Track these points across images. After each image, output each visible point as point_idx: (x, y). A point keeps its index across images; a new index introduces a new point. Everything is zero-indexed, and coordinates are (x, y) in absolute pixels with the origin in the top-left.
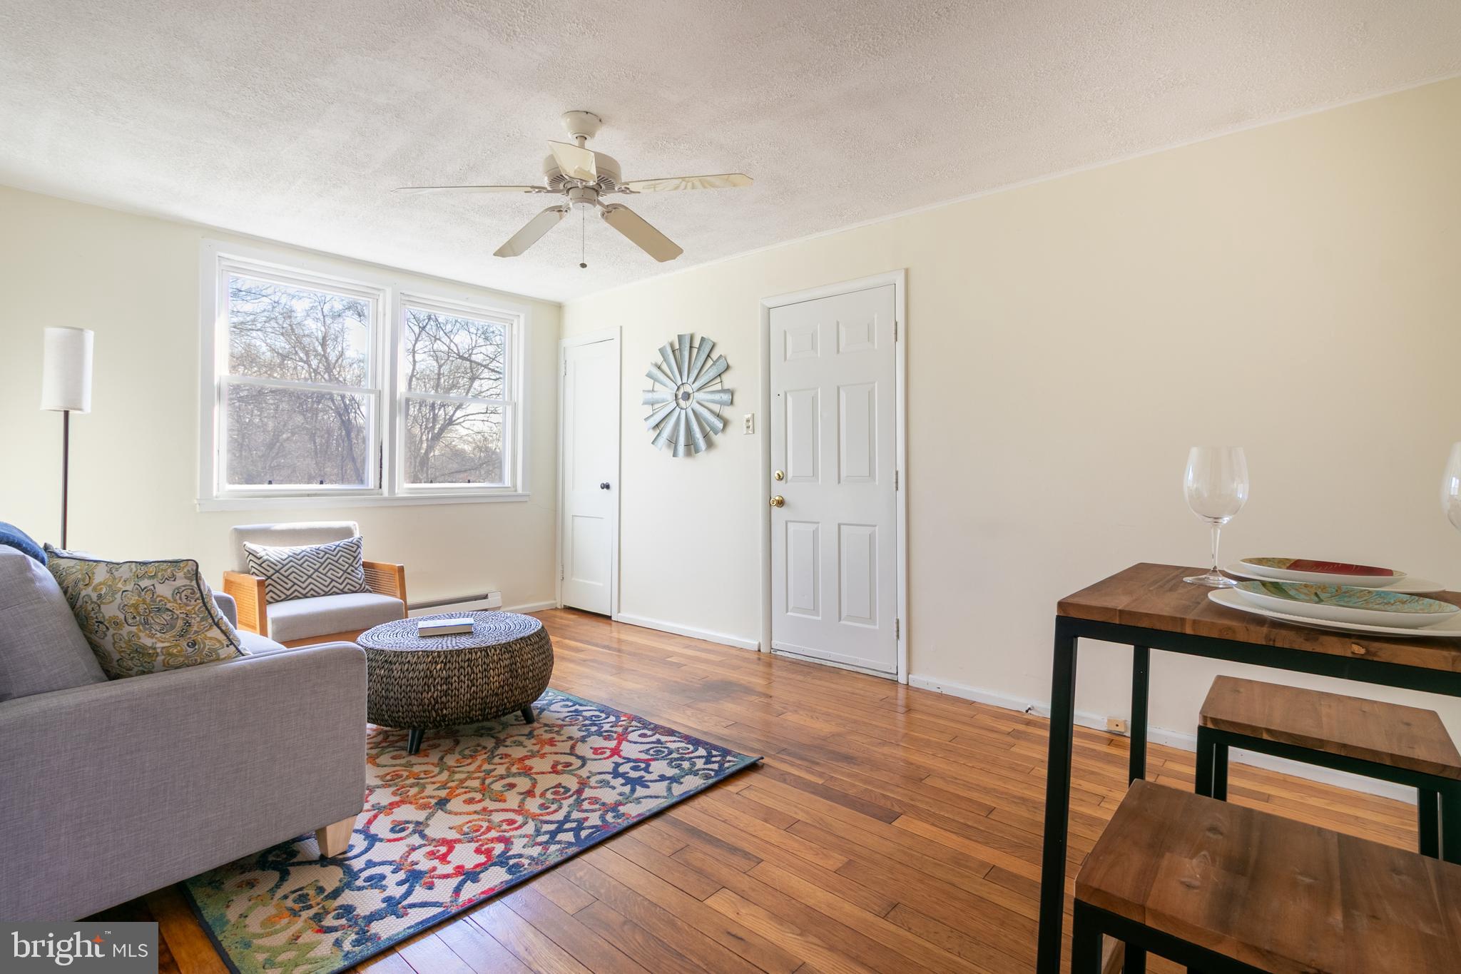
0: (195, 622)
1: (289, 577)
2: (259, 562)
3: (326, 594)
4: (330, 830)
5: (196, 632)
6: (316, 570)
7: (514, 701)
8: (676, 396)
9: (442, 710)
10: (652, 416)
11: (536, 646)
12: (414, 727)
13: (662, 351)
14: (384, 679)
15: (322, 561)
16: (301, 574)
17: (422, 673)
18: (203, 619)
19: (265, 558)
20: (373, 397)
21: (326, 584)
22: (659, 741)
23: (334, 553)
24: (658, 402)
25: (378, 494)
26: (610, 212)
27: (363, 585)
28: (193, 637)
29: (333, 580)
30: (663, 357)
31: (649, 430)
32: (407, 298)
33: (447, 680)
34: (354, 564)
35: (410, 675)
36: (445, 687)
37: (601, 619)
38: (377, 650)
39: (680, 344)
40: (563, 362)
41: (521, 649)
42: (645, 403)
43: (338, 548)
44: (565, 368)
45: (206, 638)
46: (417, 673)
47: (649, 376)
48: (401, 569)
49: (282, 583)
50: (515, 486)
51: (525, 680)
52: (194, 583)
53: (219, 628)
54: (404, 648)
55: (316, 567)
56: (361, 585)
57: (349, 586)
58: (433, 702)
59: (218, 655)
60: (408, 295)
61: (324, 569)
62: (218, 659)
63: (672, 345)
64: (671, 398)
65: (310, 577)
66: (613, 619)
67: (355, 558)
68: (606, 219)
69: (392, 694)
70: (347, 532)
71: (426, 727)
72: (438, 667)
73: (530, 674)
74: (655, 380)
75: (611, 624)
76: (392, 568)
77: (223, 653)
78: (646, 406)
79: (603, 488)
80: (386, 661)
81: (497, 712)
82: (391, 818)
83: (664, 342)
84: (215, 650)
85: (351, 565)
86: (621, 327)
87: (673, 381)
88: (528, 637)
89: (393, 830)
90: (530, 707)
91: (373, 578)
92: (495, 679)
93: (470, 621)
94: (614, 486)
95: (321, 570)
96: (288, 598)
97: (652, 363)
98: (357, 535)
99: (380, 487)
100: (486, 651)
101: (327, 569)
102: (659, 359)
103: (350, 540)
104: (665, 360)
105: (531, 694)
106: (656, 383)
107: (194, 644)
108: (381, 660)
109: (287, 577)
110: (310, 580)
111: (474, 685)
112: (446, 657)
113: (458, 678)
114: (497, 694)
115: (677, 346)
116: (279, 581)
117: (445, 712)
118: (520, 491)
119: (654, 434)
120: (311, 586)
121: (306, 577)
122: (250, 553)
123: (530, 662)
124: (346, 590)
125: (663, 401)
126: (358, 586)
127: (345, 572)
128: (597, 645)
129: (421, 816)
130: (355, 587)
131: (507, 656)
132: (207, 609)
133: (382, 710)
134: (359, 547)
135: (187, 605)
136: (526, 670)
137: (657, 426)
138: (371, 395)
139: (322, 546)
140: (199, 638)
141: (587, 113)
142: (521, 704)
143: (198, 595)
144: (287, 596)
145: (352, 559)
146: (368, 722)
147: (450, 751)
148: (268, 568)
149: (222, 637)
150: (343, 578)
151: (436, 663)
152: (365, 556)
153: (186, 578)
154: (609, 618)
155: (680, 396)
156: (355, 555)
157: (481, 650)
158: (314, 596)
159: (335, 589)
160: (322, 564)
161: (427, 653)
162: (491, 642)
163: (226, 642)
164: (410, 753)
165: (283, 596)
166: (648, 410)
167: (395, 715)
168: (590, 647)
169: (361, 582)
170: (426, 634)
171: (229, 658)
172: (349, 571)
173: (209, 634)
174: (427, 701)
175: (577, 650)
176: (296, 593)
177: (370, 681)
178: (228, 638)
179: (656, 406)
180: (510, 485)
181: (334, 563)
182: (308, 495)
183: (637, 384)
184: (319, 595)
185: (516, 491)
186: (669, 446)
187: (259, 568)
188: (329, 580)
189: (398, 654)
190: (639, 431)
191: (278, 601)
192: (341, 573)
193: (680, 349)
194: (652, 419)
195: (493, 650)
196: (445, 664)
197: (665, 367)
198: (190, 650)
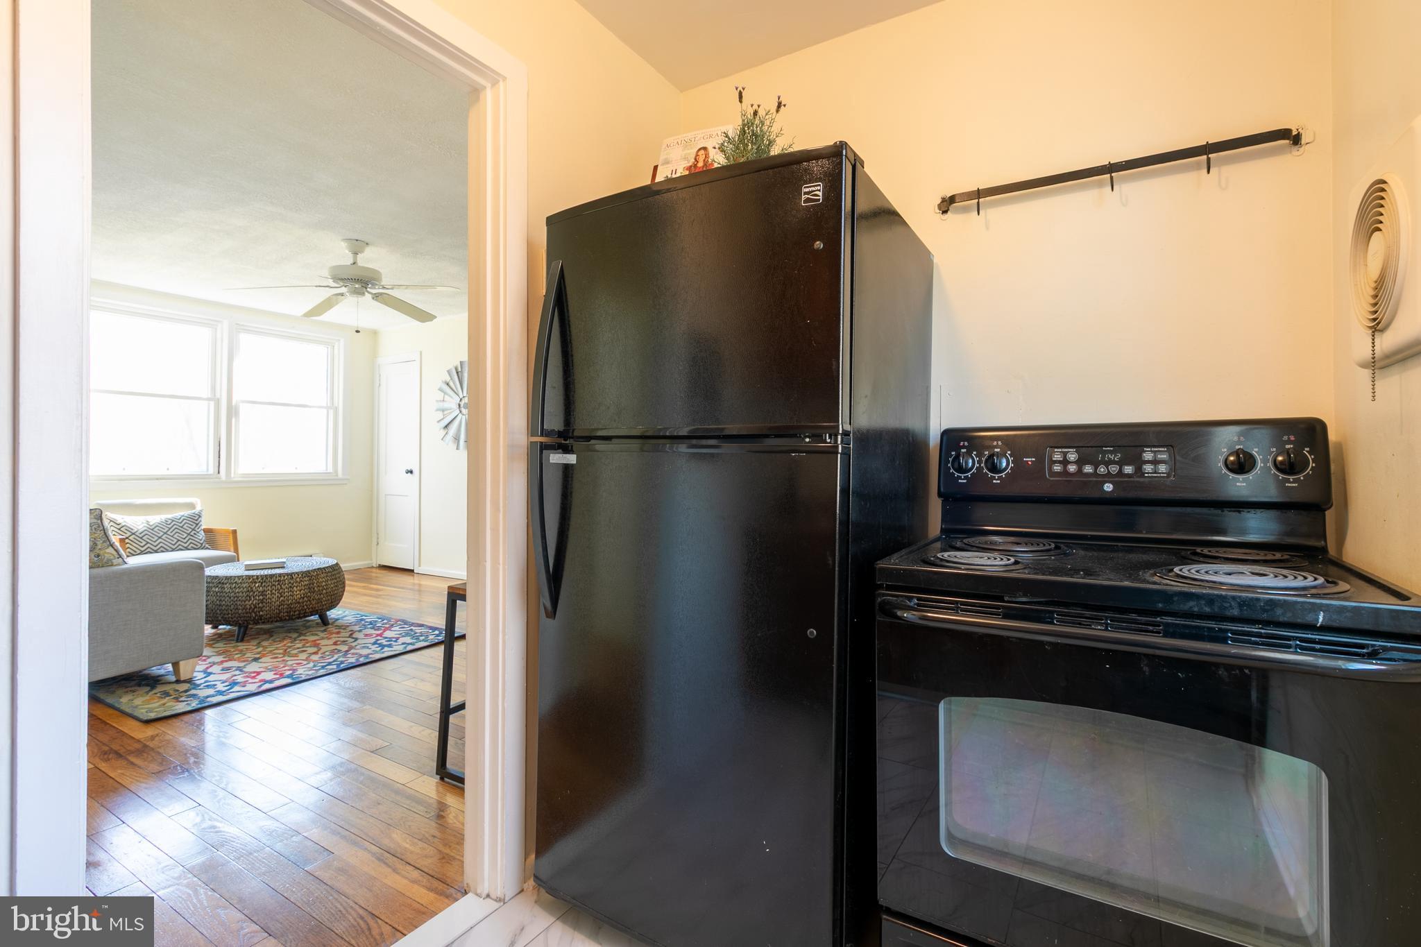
0: (99, 543)
1: (144, 538)
2: (118, 527)
3: (173, 550)
4: (182, 663)
5: (100, 549)
6: (165, 533)
7: (312, 608)
8: (459, 405)
9: (259, 612)
10: (442, 419)
11: (329, 574)
12: (240, 624)
13: (449, 372)
14: (218, 594)
15: (170, 526)
16: (152, 535)
17: (245, 589)
18: (104, 542)
19: (123, 524)
20: (212, 404)
21: (173, 543)
22: (411, 630)
23: (180, 521)
24: (447, 410)
25: (217, 478)
26: (376, 297)
27: (204, 545)
28: (98, 552)
29: (179, 540)
30: (450, 377)
31: (440, 429)
32: (242, 327)
33: (263, 594)
34: (196, 529)
35: (237, 590)
36: (261, 597)
37: (406, 573)
38: (214, 577)
39: (461, 368)
40: (378, 376)
41: (317, 575)
42: (437, 410)
43: (183, 518)
44: (380, 380)
45: (105, 553)
46: (242, 589)
47: (441, 390)
48: (235, 532)
49: (137, 542)
50: (336, 471)
51: (320, 595)
52: (99, 521)
53: (113, 548)
54: (232, 575)
55: (165, 531)
56: (202, 544)
57: (192, 545)
58: (253, 607)
59: (112, 562)
60: (242, 325)
61: (171, 532)
62: (112, 565)
63: (456, 369)
64: (455, 407)
65: (160, 538)
66: (415, 571)
67: (197, 524)
68: (376, 300)
69: (224, 602)
70: (192, 506)
71: (248, 624)
72: (257, 585)
73: (324, 591)
74: (445, 393)
75: (413, 575)
76: (227, 531)
77: (115, 562)
78: (438, 412)
79: (407, 473)
80: (220, 583)
81: (299, 614)
82: (221, 666)
83: (451, 366)
84: (111, 560)
85: (193, 530)
86: (421, 353)
87: (455, 392)
88: (324, 568)
89: (222, 670)
90: (326, 615)
91: (212, 538)
92: (298, 593)
93: (284, 560)
94: (416, 471)
95: (168, 533)
96: (142, 553)
97: (442, 381)
98: (198, 508)
99: (219, 473)
100: (291, 575)
101: (174, 532)
102: (448, 379)
103: (193, 511)
104: (452, 379)
105: (326, 604)
106: (446, 396)
107: (98, 556)
108: (219, 581)
109: (141, 538)
110: (160, 540)
111: (282, 596)
112: (262, 579)
113: (271, 591)
114: (299, 603)
115: (460, 370)
116: (135, 541)
117: (261, 613)
118: (340, 475)
119: (443, 432)
120: (161, 544)
121: (157, 538)
122: (111, 521)
123: (324, 584)
124: (189, 547)
125: (450, 409)
126: (200, 545)
127: (189, 534)
128: (395, 587)
129: (242, 664)
130: (197, 546)
131: (306, 579)
132: (106, 536)
133: (217, 614)
134: (200, 517)
135: (95, 533)
136: (320, 589)
137: (446, 427)
138: (211, 402)
139: (170, 516)
140: (101, 552)
141: (357, 240)
142: (317, 610)
143: (102, 528)
144: (142, 551)
145: (195, 525)
146: (206, 623)
147: (267, 640)
148: (126, 531)
149: (115, 553)
150: (187, 539)
151: (256, 583)
152: (205, 524)
153: (95, 518)
154: (412, 571)
155: (462, 406)
156: (197, 522)
157: (287, 574)
158: (163, 551)
159: (180, 547)
160: (170, 529)
161: (249, 577)
162: (296, 570)
163: (117, 556)
164: (237, 641)
165: (139, 552)
166: (440, 415)
167: (226, 616)
168: (389, 588)
169: (201, 542)
170: (248, 568)
171: (119, 565)
172: (192, 534)
173: (108, 551)
174: (248, 607)
175: (378, 590)
176: (149, 550)
177: (207, 596)
178: (118, 554)
179: (446, 412)
180: (331, 471)
181: (180, 528)
182: (157, 479)
183: (433, 396)
184: (167, 551)
185: (337, 476)
186: (455, 442)
187: (119, 532)
188: (176, 541)
189: (227, 578)
190: (433, 430)
191: (134, 555)
192: (186, 535)
193: (462, 371)
194: (443, 421)
195: (296, 575)
196: (262, 583)
197: (451, 384)
198: (97, 559)
